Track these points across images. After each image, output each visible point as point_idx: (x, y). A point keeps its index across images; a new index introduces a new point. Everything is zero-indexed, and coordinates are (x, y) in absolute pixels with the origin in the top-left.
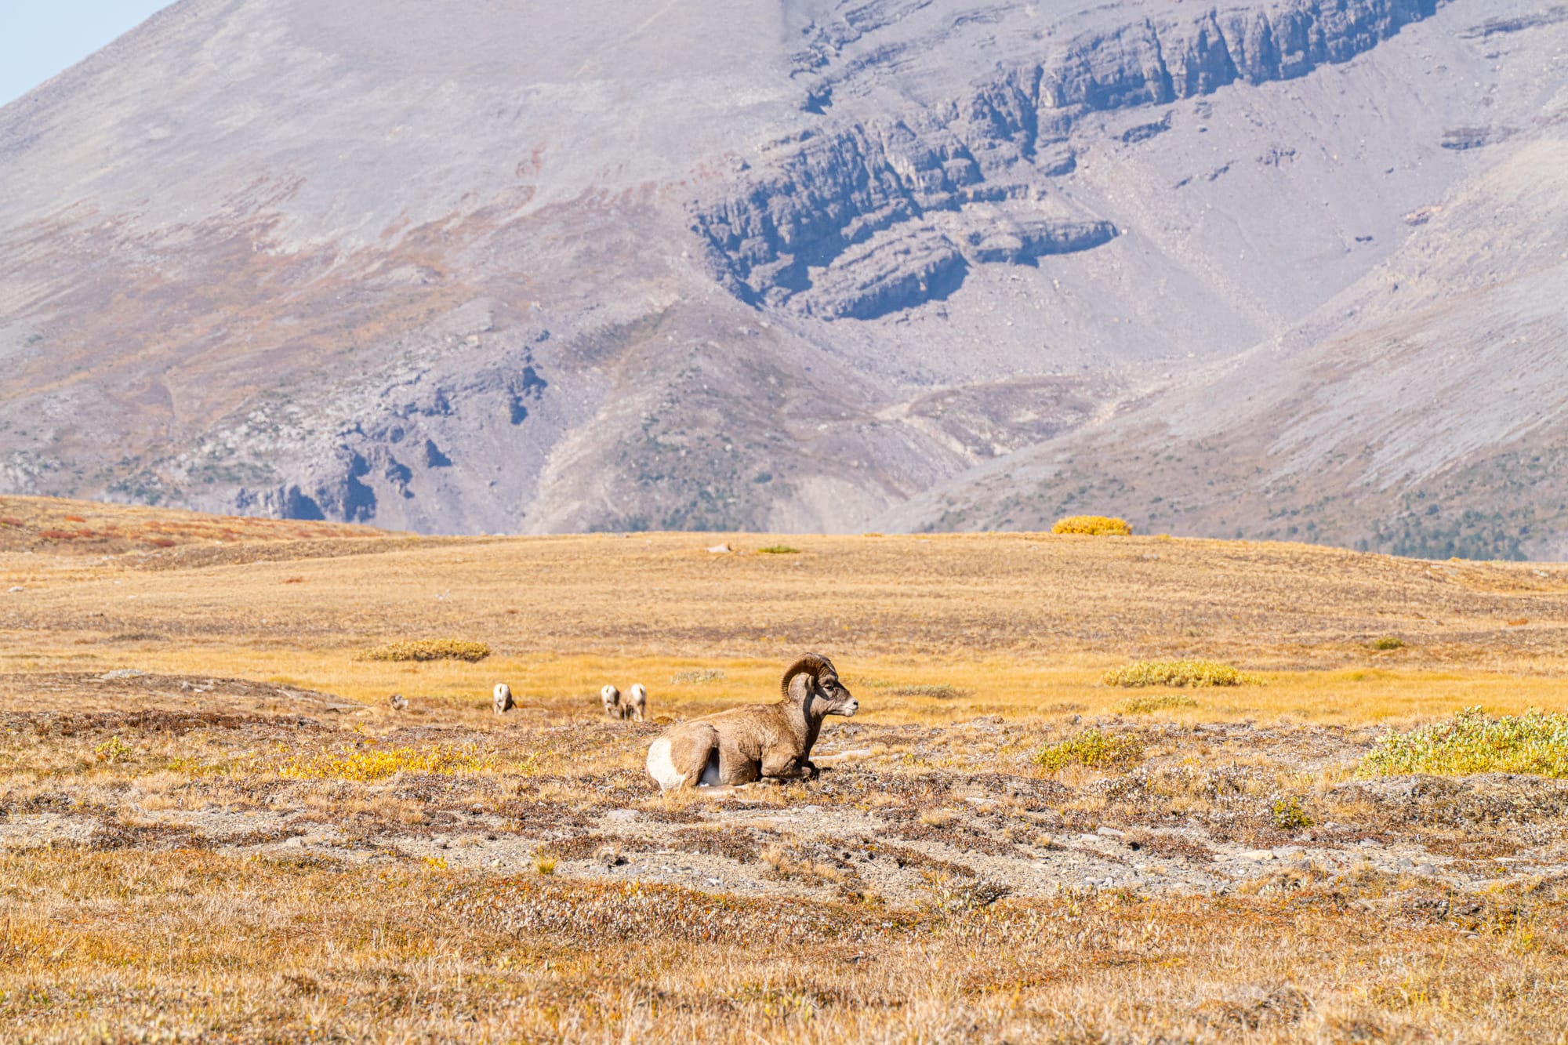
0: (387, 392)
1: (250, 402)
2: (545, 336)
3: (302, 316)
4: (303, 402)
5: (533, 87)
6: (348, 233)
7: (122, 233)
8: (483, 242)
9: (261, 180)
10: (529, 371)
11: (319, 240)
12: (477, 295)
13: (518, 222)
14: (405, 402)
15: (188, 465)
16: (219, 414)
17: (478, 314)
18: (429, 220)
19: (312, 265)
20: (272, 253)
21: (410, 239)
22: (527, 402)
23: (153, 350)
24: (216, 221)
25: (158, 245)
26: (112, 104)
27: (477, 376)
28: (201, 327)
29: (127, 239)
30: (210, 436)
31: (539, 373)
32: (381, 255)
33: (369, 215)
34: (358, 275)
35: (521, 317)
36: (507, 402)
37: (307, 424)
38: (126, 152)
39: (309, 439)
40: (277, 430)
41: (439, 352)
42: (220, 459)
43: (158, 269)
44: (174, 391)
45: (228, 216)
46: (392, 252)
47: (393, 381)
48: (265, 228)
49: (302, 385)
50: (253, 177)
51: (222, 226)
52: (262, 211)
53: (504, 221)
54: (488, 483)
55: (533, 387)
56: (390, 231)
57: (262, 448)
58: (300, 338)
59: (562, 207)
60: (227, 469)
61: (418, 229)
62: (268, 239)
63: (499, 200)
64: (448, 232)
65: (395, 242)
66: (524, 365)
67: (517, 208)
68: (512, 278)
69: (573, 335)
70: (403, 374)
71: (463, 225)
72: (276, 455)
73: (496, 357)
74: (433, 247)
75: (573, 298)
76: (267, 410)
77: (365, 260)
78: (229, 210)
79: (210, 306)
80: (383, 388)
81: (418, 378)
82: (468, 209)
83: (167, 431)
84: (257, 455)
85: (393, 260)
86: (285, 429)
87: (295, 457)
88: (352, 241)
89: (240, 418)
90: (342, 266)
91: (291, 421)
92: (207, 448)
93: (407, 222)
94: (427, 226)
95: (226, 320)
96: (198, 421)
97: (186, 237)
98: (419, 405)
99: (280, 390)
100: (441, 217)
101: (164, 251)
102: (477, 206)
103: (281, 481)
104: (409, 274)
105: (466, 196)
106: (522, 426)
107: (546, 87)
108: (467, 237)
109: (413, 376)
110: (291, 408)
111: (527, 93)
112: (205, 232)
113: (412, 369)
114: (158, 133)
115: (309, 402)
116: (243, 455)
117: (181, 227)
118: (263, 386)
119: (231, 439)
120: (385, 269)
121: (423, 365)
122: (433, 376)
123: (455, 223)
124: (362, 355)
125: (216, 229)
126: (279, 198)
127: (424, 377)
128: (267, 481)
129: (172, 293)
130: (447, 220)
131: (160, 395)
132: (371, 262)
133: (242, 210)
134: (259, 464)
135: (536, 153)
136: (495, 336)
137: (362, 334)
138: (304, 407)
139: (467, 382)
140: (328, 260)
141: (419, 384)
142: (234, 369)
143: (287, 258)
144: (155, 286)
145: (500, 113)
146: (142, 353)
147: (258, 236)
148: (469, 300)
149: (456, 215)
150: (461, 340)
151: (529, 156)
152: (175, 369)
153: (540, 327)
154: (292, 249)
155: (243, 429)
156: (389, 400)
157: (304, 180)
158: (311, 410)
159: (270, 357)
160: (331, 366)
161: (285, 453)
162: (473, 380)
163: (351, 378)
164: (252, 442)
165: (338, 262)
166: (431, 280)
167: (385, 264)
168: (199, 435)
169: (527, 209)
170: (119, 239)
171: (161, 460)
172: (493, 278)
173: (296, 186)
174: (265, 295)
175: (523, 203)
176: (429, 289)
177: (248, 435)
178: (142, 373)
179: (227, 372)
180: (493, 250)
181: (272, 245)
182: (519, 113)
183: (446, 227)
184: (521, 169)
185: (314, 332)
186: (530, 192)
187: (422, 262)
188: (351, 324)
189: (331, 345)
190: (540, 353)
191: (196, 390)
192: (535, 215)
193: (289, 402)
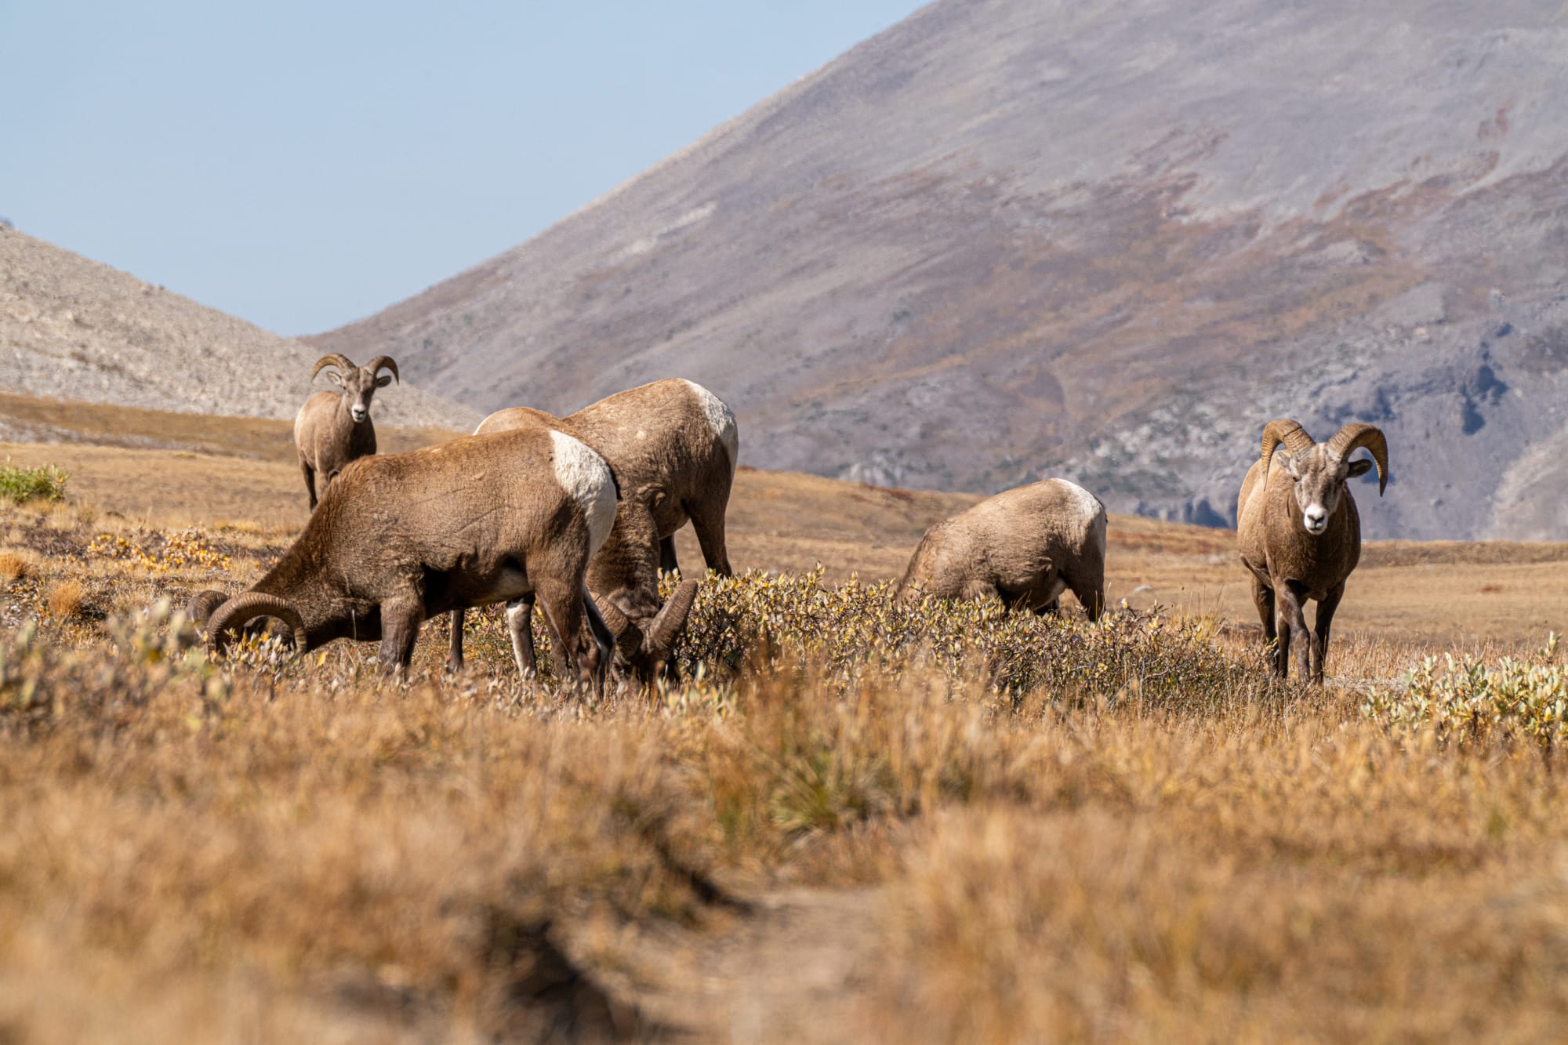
0: (1316, 394)
1: (1154, 399)
2: (1505, 331)
3: (1219, 297)
4: (1216, 401)
5: (1499, 32)
6: (1276, 200)
7: (1007, 191)
8: (1436, 217)
9: (1173, 134)
10: (1485, 371)
11: (1240, 207)
12: (1428, 278)
13: (1478, 195)
14: (1339, 402)
15: (1079, 471)
16: (1117, 412)
17: (1427, 301)
18: (1373, 188)
19: (1232, 237)
20: (1185, 220)
21: (1350, 209)
22: (1484, 407)
23: (1040, 332)
24: (1120, 183)
25: (1051, 207)
26: (1000, 37)
27: (1425, 375)
28: (1098, 308)
29: (1013, 198)
30: (1107, 438)
31: (1498, 375)
32: (1317, 226)
33: (1302, 179)
34: (1285, 251)
35: (1480, 307)
36: (1459, 408)
37: (1222, 426)
38: (1013, 96)
39: (1223, 445)
40: (1185, 432)
41: (1381, 346)
42: (1118, 465)
43: (1048, 236)
44: (1066, 383)
45: (1134, 177)
46: (1328, 224)
47: (1326, 378)
48: (1177, 191)
49: (1217, 381)
50: (1165, 131)
51: (1128, 186)
52: (1175, 171)
53: (1463, 191)
54: (1433, 502)
55: (1489, 393)
56: (1326, 200)
57: (1166, 454)
58: (1215, 323)
59: (1531, 178)
60: (1125, 478)
61: (1359, 199)
62: (1180, 204)
63: (1457, 167)
64: (1395, 204)
65: (1331, 213)
66: (1480, 363)
67: (1478, 178)
68: (1467, 260)
69: (1538, 328)
70: (1337, 371)
71: (1415, 195)
72: (1184, 462)
73: (1444, 355)
74: (1378, 220)
75: (1542, 286)
76: (1175, 409)
77: (1295, 232)
78: (1136, 168)
79: (1107, 281)
80: (1315, 385)
81: (1354, 376)
82: (1419, 176)
83: (1056, 430)
84: (1161, 462)
85: (1329, 234)
86: (1194, 432)
87: (1205, 465)
88: (1281, 210)
89: (1138, 418)
90: (1267, 240)
91: (1204, 423)
92: (1103, 451)
93: (1346, 189)
94: (1371, 194)
95: (1128, 300)
96: (1092, 418)
97: (1084, 198)
98: (1357, 408)
99: (1190, 386)
100: (1387, 185)
101: (1057, 215)
102: (1432, 173)
103: (1189, 494)
104: (1347, 250)
105: (1416, 162)
106: (1476, 436)
107: (1517, 34)
108: (1418, 210)
109: (1349, 373)
110: (1201, 408)
111: (1494, 40)
112: (1105, 193)
113: (1348, 366)
114: (1056, 73)
115: (1224, 401)
116: (1145, 460)
117: (1078, 186)
118: (1172, 380)
119: (1130, 440)
120: (1319, 245)
121: (1360, 360)
122: (1375, 372)
123: (1403, 192)
124: (1289, 347)
125: (1118, 190)
126: (1195, 155)
127: (1361, 374)
128: (1172, 493)
129: (1065, 265)
130: (1394, 188)
131: (1049, 387)
132: (1302, 235)
133: (1151, 169)
134: (1162, 472)
135: (1501, 112)
136: (1447, 329)
137: (1290, 321)
138: (1221, 406)
139: (1412, 382)
140: (1251, 232)
141: (1354, 384)
142: (1136, 358)
143: (1202, 227)
144: (1043, 256)
145: (1460, 64)
146: (1027, 335)
147: (1169, 201)
148: (1418, 284)
149: (1405, 182)
150: (1406, 333)
151: (1494, 116)
152: (1066, 356)
153: (1501, 320)
154: (1208, 215)
155: (1145, 430)
156: (1321, 401)
157: (1226, 136)
158: (1227, 412)
159: (1180, 346)
160: (1251, 358)
161: (1195, 460)
162: (1421, 379)
163: (1278, 373)
164: (1154, 446)
165: (1263, 233)
166: (1373, 259)
167: (1321, 238)
168: (1093, 435)
169: (1490, 179)
170: (1002, 198)
171: (1047, 465)
172: (1448, 260)
173: (1215, 142)
174: (1176, 271)
175: (1485, 173)
176: (1369, 269)
177: (1151, 438)
178: (1026, 360)
179: (1128, 362)
180: (1448, 226)
181: (1185, 212)
182: (1482, 63)
183: (1393, 197)
184: (1483, 131)
185: (1233, 318)
186: (1493, 160)
187: (1363, 237)
188: (1277, 308)
189: (1251, 333)
190: (1500, 349)
191: (1091, 383)
192: (1497, 186)
193: (1201, 400)
